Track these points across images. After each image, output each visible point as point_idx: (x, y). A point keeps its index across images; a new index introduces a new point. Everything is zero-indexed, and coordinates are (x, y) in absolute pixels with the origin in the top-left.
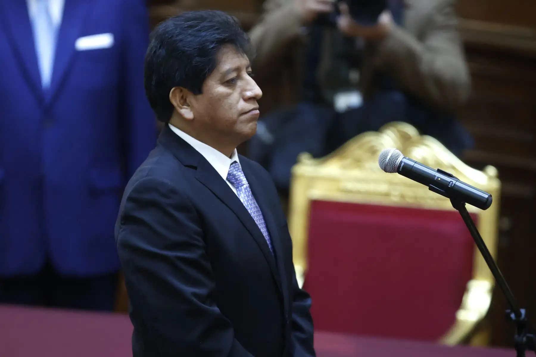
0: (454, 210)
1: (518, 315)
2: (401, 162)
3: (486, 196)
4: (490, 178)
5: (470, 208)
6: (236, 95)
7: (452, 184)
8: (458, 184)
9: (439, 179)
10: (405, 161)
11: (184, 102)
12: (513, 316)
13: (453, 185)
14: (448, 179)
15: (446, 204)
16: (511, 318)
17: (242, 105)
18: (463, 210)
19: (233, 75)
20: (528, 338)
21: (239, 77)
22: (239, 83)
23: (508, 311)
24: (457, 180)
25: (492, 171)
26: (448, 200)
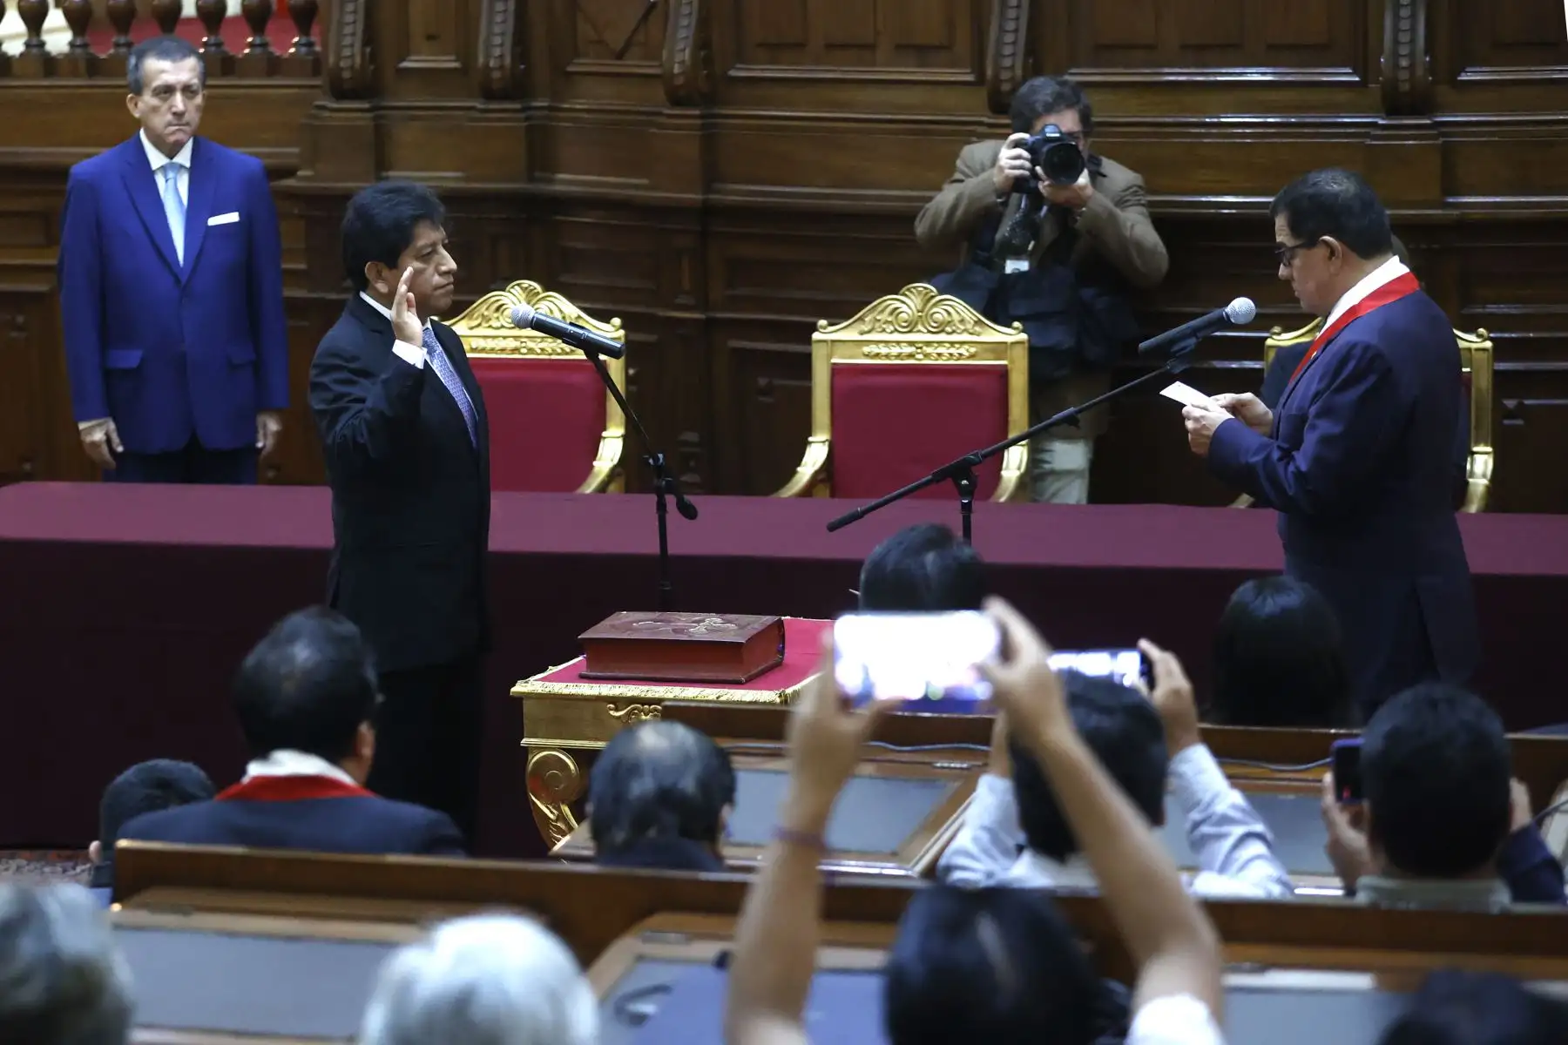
0: (588, 359)
1: (656, 460)
2: (533, 317)
3: (617, 346)
4: (617, 329)
5: (602, 357)
6: (431, 269)
7: (584, 335)
8: (590, 335)
9: (572, 332)
10: (537, 316)
11: (379, 276)
12: (651, 461)
13: (585, 337)
14: (581, 331)
15: (580, 355)
16: (649, 463)
17: (437, 279)
18: (596, 359)
19: (429, 250)
20: (667, 481)
21: (434, 251)
22: (436, 258)
23: (645, 457)
24: (589, 331)
25: (617, 321)
26: (581, 351)
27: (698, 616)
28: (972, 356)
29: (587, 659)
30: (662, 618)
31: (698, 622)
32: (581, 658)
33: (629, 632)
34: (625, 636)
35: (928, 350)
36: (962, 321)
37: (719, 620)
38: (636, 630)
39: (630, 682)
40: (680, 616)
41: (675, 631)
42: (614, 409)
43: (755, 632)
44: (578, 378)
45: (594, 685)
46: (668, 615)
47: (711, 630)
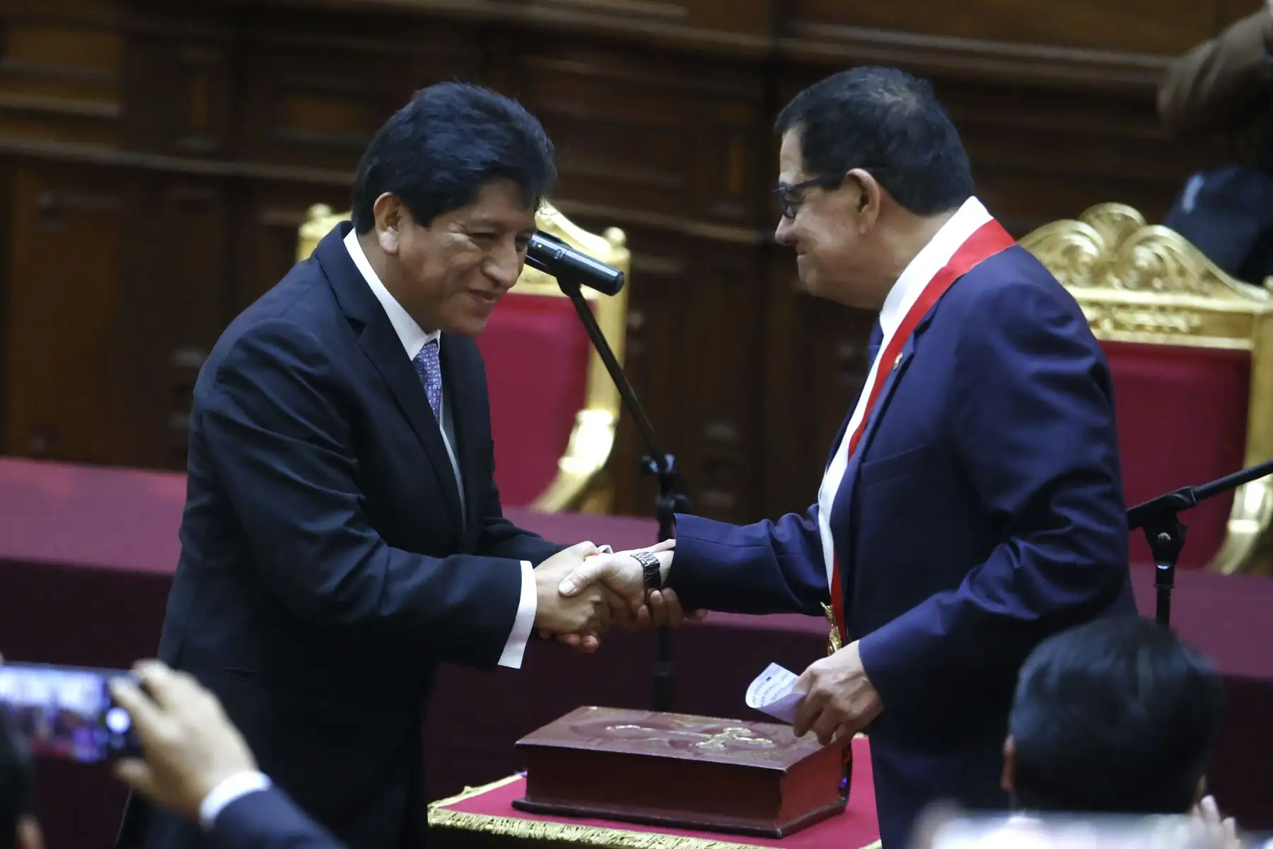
0: (564, 295)
1: (662, 464)
3: (615, 274)
4: (615, 246)
5: (588, 292)
7: (560, 254)
8: (570, 254)
9: (540, 246)
12: (654, 466)
13: (561, 256)
14: (554, 246)
15: (551, 287)
16: (650, 470)
18: (577, 296)
20: (678, 501)
23: (646, 458)
24: (569, 248)
25: (617, 234)
26: (553, 279)
27: (714, 723)
28: (1194, 331)
29: (529, 779)
30: (653, 720)
31: (712, 732)
32: (517, 777)
33: (599, 740)
34: (593, 746)
35: (1122, 316)
36: (1182, 272)
37: (747, 731)
38: (609, 738)
39: (591, 821)
40: (682, 719)
41: (674, 744)
42: (601, 377)
43: (806, 754)
44: (548, 325)
45: (537, 823)
46: (665, 717)
47: (733, 747)
